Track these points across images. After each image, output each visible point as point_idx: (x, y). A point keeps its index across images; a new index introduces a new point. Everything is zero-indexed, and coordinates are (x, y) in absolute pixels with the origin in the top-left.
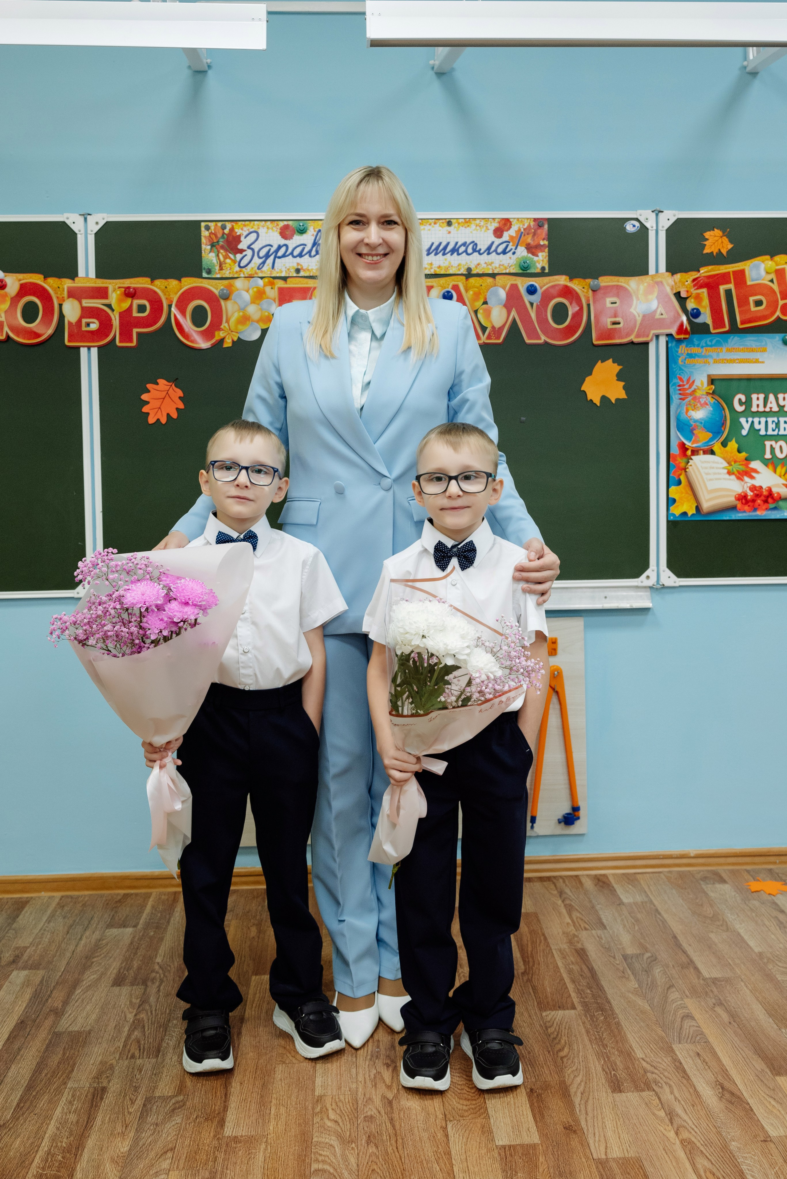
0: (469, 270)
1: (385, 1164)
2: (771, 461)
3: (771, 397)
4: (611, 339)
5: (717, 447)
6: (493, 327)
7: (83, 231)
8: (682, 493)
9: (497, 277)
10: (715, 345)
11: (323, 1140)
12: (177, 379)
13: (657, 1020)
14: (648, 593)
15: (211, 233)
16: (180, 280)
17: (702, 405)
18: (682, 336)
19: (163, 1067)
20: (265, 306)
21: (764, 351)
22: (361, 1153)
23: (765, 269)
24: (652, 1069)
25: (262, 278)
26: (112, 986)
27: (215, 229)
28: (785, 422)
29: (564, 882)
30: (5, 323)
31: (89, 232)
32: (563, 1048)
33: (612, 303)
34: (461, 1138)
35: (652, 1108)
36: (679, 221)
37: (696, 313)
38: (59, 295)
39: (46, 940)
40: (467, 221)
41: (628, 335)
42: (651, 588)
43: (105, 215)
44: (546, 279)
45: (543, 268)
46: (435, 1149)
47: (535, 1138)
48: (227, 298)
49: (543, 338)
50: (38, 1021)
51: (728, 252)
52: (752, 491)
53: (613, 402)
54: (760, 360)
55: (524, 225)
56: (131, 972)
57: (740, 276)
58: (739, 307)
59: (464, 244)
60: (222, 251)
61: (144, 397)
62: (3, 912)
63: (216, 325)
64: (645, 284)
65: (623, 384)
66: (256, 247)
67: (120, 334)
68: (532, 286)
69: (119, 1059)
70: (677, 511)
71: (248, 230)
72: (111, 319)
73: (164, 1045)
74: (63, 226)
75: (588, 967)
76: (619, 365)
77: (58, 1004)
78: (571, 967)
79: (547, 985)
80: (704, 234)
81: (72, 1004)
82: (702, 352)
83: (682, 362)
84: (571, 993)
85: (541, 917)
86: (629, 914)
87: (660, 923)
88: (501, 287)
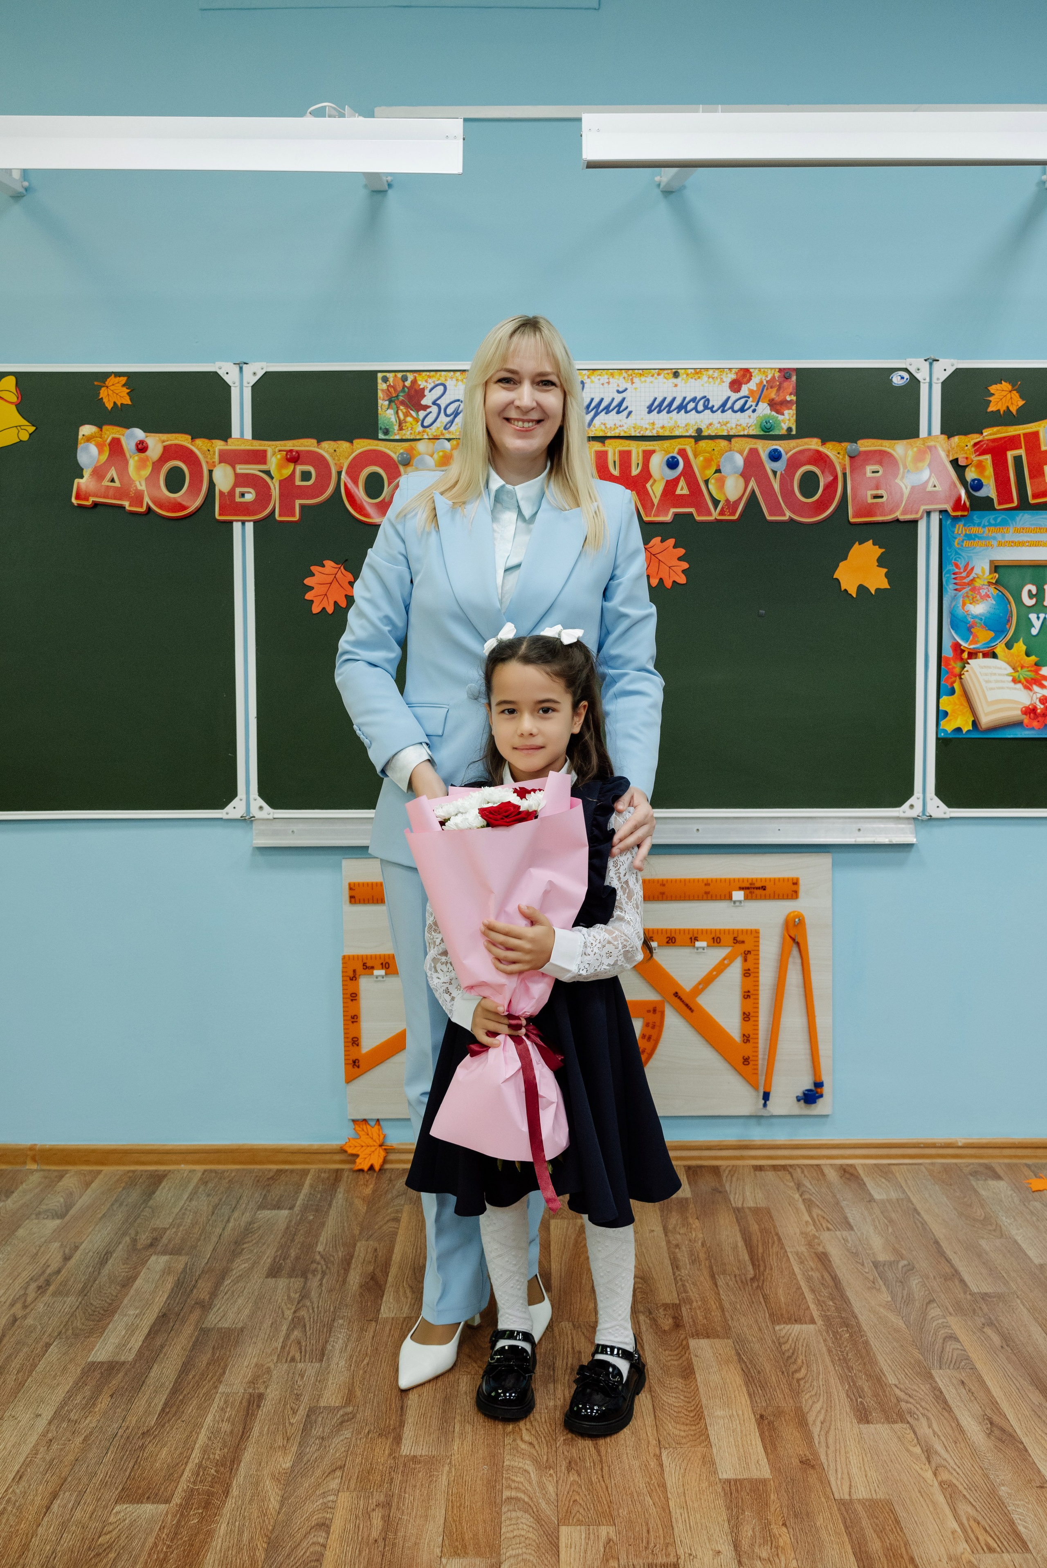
0: (699, 431)
1: (589, 1494)
4: (871, 516)
5: (1001, 649)
6: (727, 501)
7: (237, 384)
8: (955, 704)
9: (733, 440)
10: (999, 524)
11: (516, 1464)
12: (347, 560)
13: (913, 1341)
14: (910, 827)
15: (389, 386)
16: (352, 442)
17: (982, 598)
18: (959, 513)
19: (329, 1373)
22: (561, 1482)
24: (906, 1398)
25: (449, 440)
26: (266, 1277)
27: (394, 380)
29: (803, 1172)
30: (146, 492)
31: (245, 384)
32: (800, 1368)
33: (873, 472)
34: (678, 1468)
35: (906, 1443)
36: (958, 372)
37: (977, 485)
38: (208, 460)
39: (188, 1220)
40: (698, 372)
41: (892, 511)
42: (915, 819)
43: (263, 364)
44: (793, 443)
45: (789, 429)
46: (647, 1480)
47: (764, 1472)
48: (406, 463)
49: (788, 514)
50: (182, 1314)
51: (1018, 410)
52: (1043, 704)
53: (873, 592)
55: (767, 376)
56: (288, 1261)
57: (1033, 439)
58: (1031, 478)
59: (694, 400)
60: (402, 407)
61: (308, 581)
62: (137, 1187)
64: (915, 449)
65: (885, 570)
66: (443, 402)
67: (280, 506)
68: (775, 450)
69: (277, 1362)
70: (949, 726)
71: (434, 382)
72: (270, 488)
73: (329, 1347)
74: (214, 377)
75: (831, 1275)
76: (880, 548)
77: (204, 1296)
78: (810, 1273)
79: (781, 1295)
80: (989, 388)
81: (220, 1297)
82: (984, 532)
83: (958, 544)
84: (810, 1304)
85: (774, 1213)
86: (882, 1213)
87: (919, 1225)
88: (738, 452)
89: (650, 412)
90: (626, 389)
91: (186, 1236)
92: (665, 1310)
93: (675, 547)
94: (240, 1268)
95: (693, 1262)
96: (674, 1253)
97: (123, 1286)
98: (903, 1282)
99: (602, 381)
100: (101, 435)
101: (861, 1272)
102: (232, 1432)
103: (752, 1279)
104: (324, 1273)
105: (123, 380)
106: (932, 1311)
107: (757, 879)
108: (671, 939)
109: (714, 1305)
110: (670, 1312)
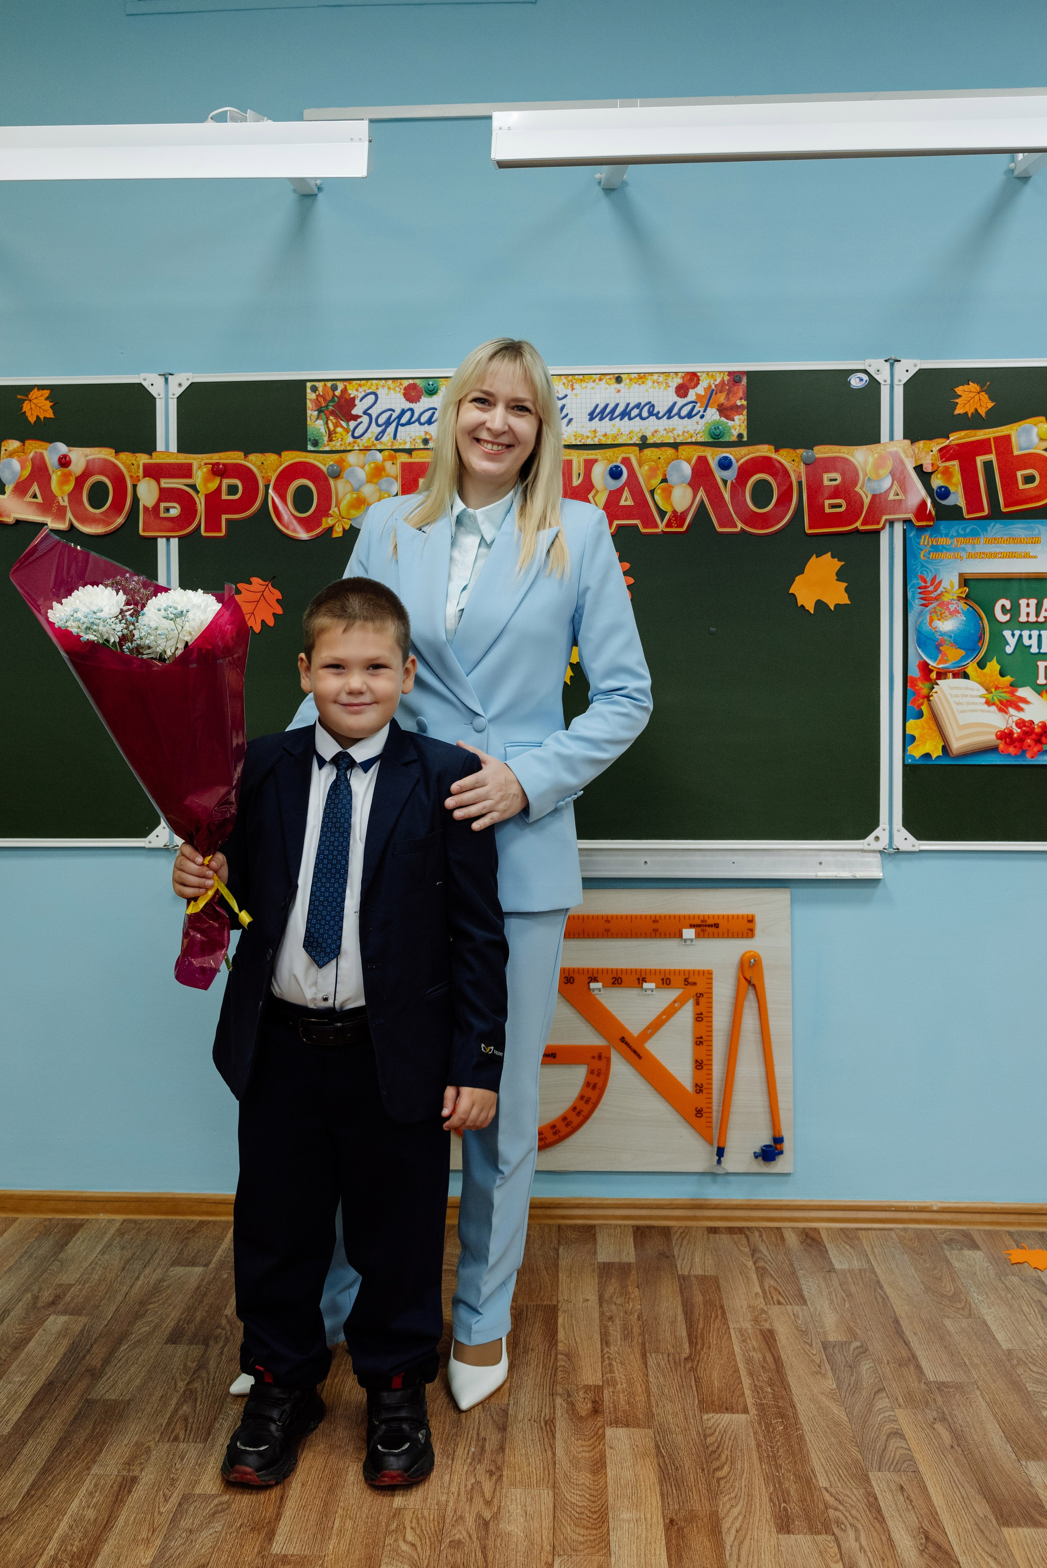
0: (644, 438)
2: (1045, 688)
3: (1046, 603)
4: (829, 527)
5: (972, 668)
6: (675, 512)
7: (163, 395)
8: (924, 728)
9: (681, 448)
10: (969, 535)
12: (275, 577)
13: (854, 1437)
14: (876, 859)
15: (318, 396)
16: (280, 455)
17: (952, 614)
18: (924, 523)
19: (211, 1455)
20: (384, 486)
21: (1037, 542)
23: (1038, 435)
24: (836, 1504)
25: (381, 451)
26: (166, 1343)
27: (324, 390)
29: (761, 1236)
30: (68, 509)
31: (170, 396)
32: (723, 1466)
33: (832, 480)
35: (827, 1558)
36: (921, 372)
37: (944, 493)
38: (133, 474)
39: (96, 1277)
40: (642, 377)
41: (851, 522)
42: (880, 851)
43: (189, 375)
44: (744, 450)
45: (740, 436)
48: (337, 476)
49: (740, 526)
50: (69, 1383)
51: (987, 413)
52: (1020, 728)
53: (832, 608)
54: (1031, 554)
55: (715, 380)
56: (192, 1325)
57: (1004, 443)
58: (1002, 485)
59: (638, 406)
60: (331, 418)
62: (51, 1236)
63: (324, 509)
64: (876, 455)
65: (845, 584)
66: (374, 412)
67: (206, 521)
68: (726, 458)
69: (158, 1441)
70: (916, 752)
71: (365, 391)
72: (195, 503)
73: (217, 1425)
74: (140, 389)
75: (774, 1358)
76: (838, 560)
77: (97, 1363)
78: (751, 1354)
79: (715, 1377)
80: (956, 390)
81: (113, 1364)
82: (952, 543)
83: (924, 556)
84: (745, 1391)
85: (722, 1283)
86: (841, 1285)
87: (880, 1300)
88: (684, 460)
89: (591, 419)
90: (566, 396)
91: (91, 1294)
92: (585, 1392)
94: (139, 1332)
95: (625, 1338)
96: (606, 1326)
97: (15, 1349)
98: (852, 1367)
100: (24, 449)
101: (807, 1354)
102: (96, 1520)
103: (686, 1359)
104: (227, 1340)
105: (46, 393)
106: (880, 1401)
107: (709, 916)
108: (617, 979)
109: (639, 1388)
110: (591, 1395)
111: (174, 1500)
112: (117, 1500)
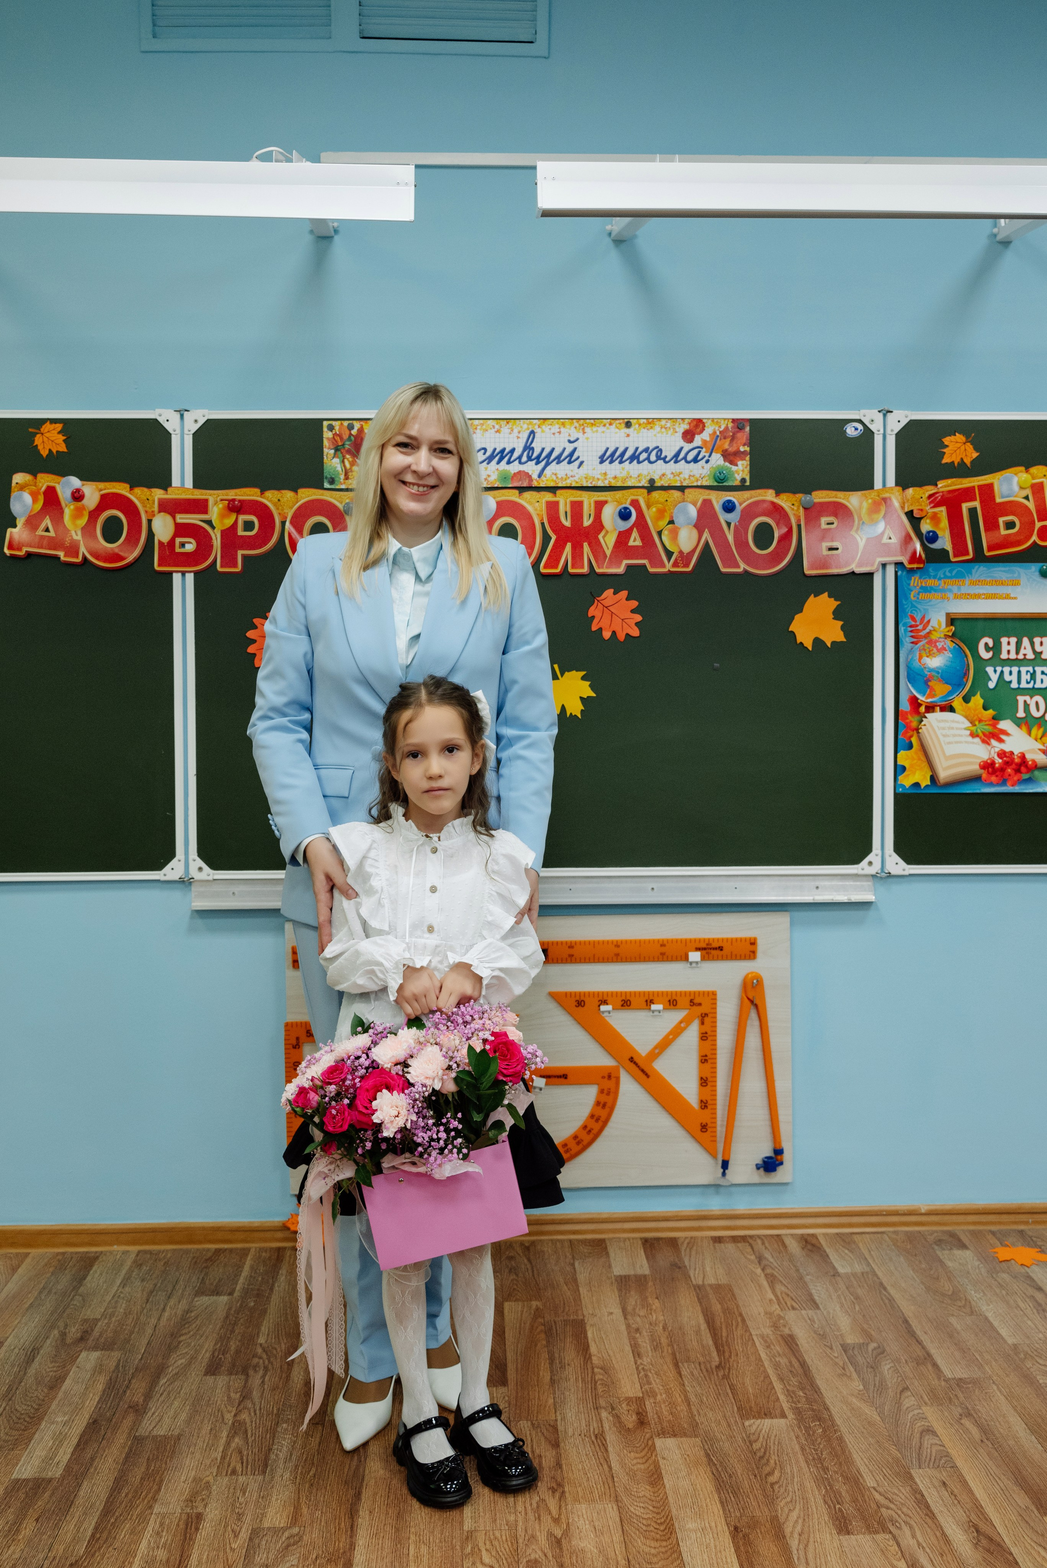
0: (652, 481)
2: (1024, 721)
3: (1026, 641)
4: (827, 568)
5: (958, 702)
6: (681, 552)
7: (178, 431)
8: (913, 759)
9: (687, 491)
10: (956, 576)
13: (890, 1436)
14: (869, 884)
15: (335, 434)
16: (296, 492)
17: (939, 651)
18: (915, 566)
19: (272, 1487)
21: (1018, 584)
23: (1018, 483)
24: (886, 1502)
26: (205, 1375)
27: (339, 430)
28: (1043, 673)
29: (763, 1243)
30: (81, 543)
31: (186, 431)
32: (773, 1471)
35: (889, 1557)
36: (912, 424)
37: (933, 537)
38: (147, 509)
39: (121, 1309)
40: (650, 422)
41: (847, 564)
42: (873, 876)
43: (206, 412)
44: (746, 494)
45: (743, 480)
49: (742, 566)
50: (114, 1420)
51: (972, 462)
52: (1001, 758)
53: (829, 645)
54: (1012, 596)
55: (720, 427)
56: (228, 1355)
57: (987, 491)
58: (986, 530)
59: (646, 450)
60: (348, 456)
61: (250, 634)
62: (67, 1272)
64: (870, 501)
65: (841, 623)
67: (222, 557)
68: (729, 501)
69: (216, 1476)
70: (906, 781)
72: (211, 538)
73: (273, 1457)
74: (154, 424)
75: (799, 1361)
76: (836, 600)
77: (139, 1398)
78: (778, 1360)
79: (749, 1384)
80: (943, 440)
81: (155, 1399)
82: (939, 584)
83: (915, 597)
84: (778, 1395)
85: (736, 1291)
86: (847, 1288)
87: (887, 1301)
88: (691, 503)
89: (602, 462)
90: (577, 439)
91: (118, 1329)
92: (628, 1404)
93: (627, 599)
94: (176, 1365)
95: (655, 1349)
96: (634, 1338)
97: (51, 1389)
98: (873, 1367)
99: (553, 431)
100: (35, 483)
101: (829, 1357)
102: (169, 1556)
103: (717, 1367)
104: (266, 1369)
105: (59, 427)
106: (907, 1400)
107: (713, 940)
108: (626, 1002)
109: (678, 1398)
110: (634, 1407)
111: (244, 1535)
112: (186, 1538)
